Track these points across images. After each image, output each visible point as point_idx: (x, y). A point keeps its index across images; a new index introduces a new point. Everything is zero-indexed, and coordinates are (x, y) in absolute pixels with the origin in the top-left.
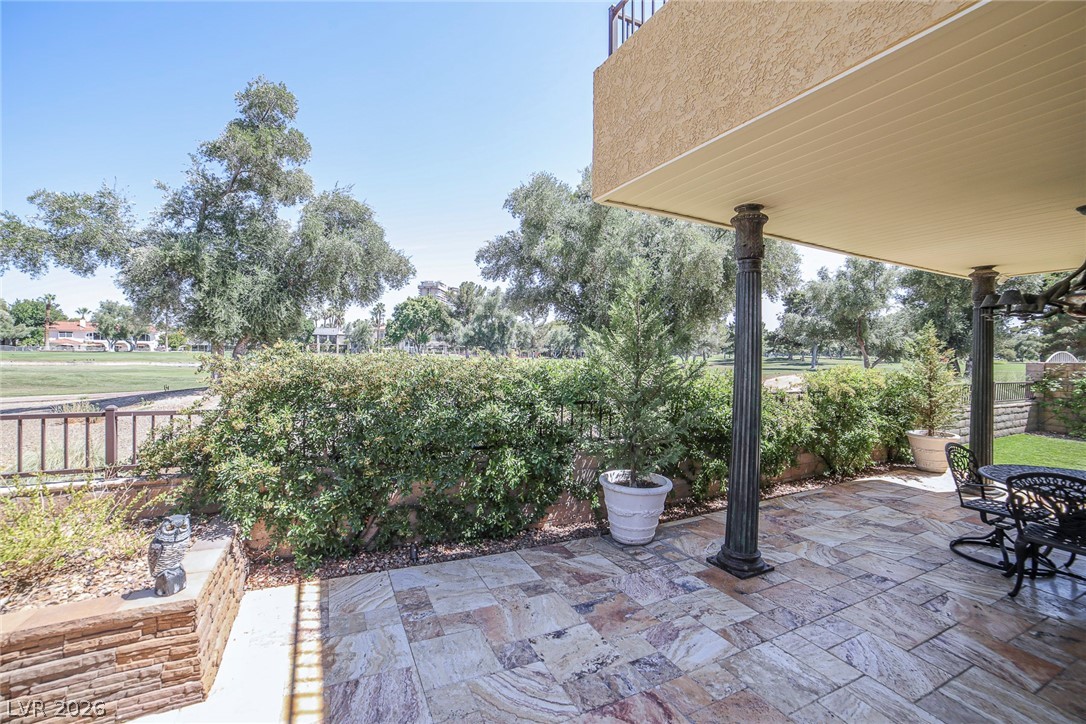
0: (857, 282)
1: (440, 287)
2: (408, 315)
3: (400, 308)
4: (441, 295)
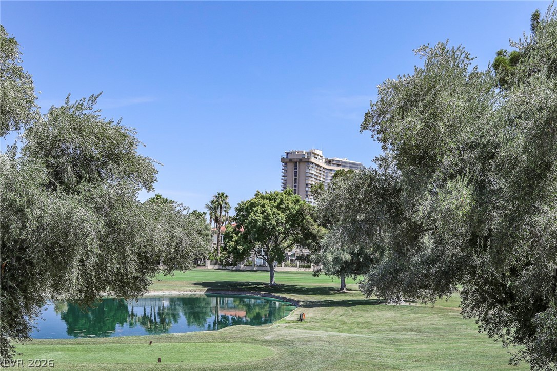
1: (313, 160)
2: (256, 221)
3: (245, 210)
4: (313, 171)
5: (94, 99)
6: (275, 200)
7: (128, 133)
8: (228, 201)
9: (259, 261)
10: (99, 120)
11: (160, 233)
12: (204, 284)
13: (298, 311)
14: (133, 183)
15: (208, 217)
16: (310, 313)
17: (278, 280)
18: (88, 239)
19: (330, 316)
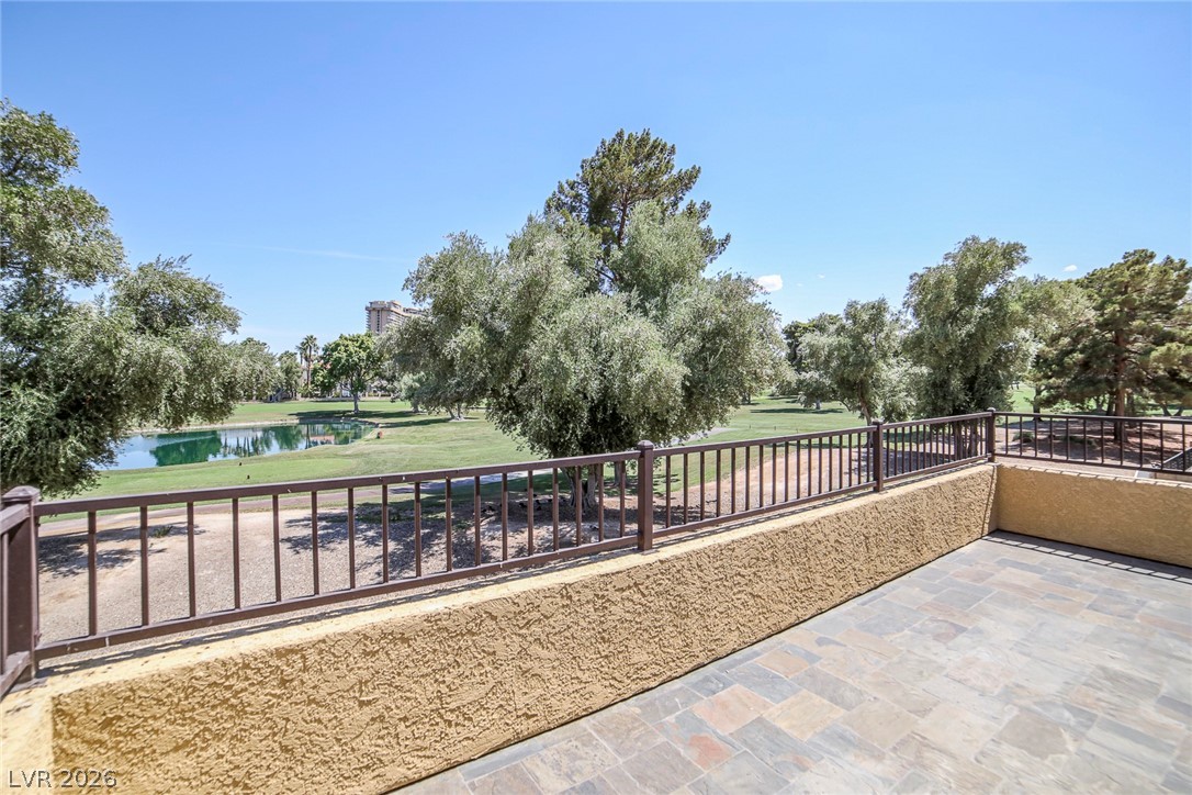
0: (857, 338)
1: (393, 308)
2: (340, 358)
3: (330, 350)
4: (394, 317)
5: (183, 259)
6: (357, 341)
7: (215, 287)
8: (316, 342)
9: (346, 393)
10: (189, 276)
11: (242, 367)
12: (298, 414)
13: (377, 430)
14: (219, 326)
15: (298, 356)
16: (386, 432)
17: (362, 407)
18: (175, 373)
19: (403, 434)
